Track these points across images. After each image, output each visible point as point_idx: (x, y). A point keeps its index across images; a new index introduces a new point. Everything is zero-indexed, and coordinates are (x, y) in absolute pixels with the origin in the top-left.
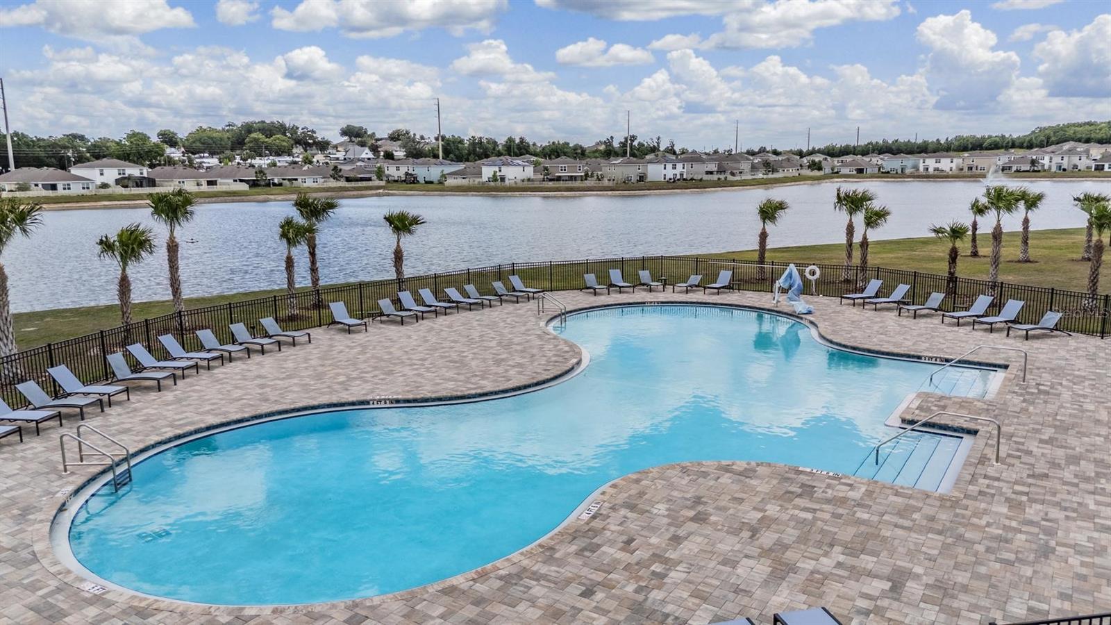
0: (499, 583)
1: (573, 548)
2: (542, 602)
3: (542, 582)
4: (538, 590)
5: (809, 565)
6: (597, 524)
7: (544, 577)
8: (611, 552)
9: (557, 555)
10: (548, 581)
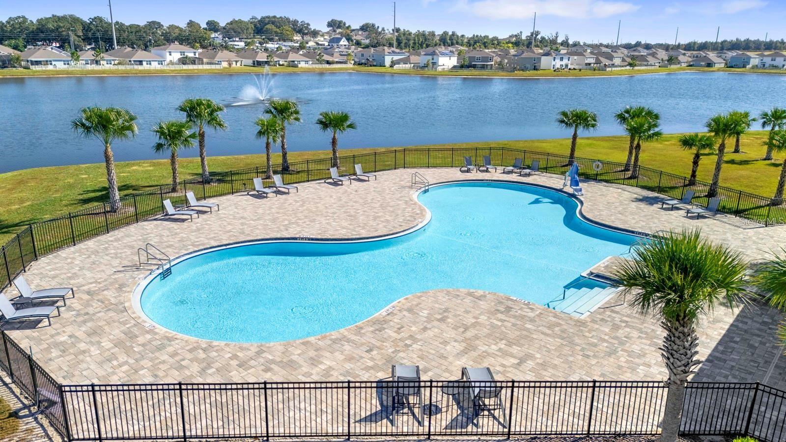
0: (330, 342)
1: (371, 329)
2: (346, 352)
3: (350, 344)
4: (347, 347)
5: (484, 348)
6: (389, 318)
7: (353, 341)
8: (390, 333)
9: (363, 331)
10: (353, 343)
